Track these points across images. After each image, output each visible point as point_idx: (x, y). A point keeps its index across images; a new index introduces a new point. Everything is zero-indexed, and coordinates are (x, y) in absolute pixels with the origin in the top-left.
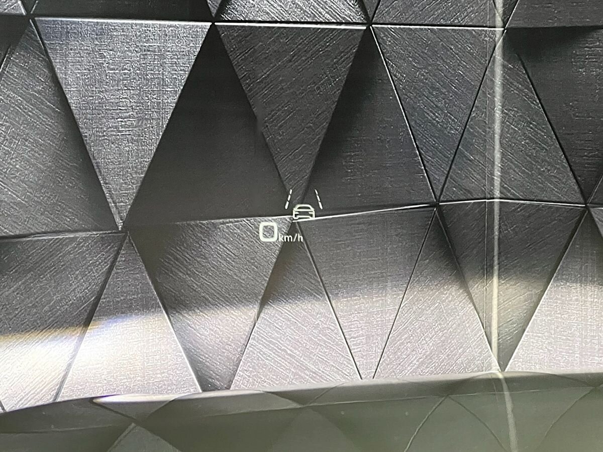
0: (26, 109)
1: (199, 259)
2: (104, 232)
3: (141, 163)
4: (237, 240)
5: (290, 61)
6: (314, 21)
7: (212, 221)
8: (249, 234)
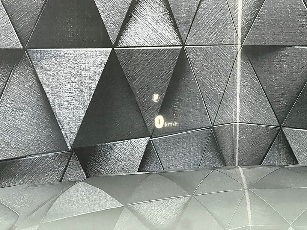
0: (23, 95)
1: (107, 161)
2: (62, 152)
3: (79, 117)
4: (124, 150)
5: (148, 65)
6: (159, 45)
7: (113, 143)
8: (130, 147)
